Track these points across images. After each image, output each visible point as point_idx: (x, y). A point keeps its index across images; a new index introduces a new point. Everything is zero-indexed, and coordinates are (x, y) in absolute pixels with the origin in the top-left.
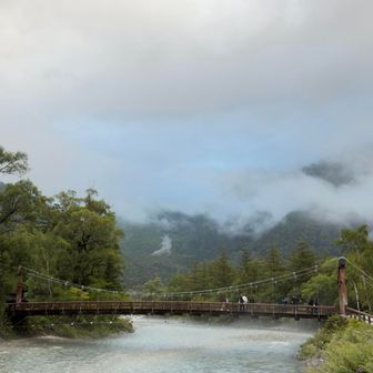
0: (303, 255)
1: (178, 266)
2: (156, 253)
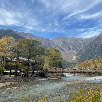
2: (72, 60)
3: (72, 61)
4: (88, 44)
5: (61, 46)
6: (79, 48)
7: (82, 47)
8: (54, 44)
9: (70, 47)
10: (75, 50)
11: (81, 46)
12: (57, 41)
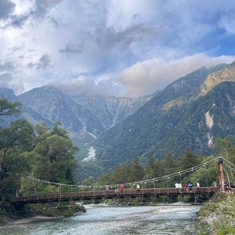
0: (189, 156)
1: (100, 167)
2: (85, 159)
3: (85, 162)
4: (132, 113)
5: (50, 115)
6: (107, 124)
7: (115, 121)
8: (31, 109)
9: (80, 119)
10: (95, 130)
11: (112, 118)
12: (39, 100)
